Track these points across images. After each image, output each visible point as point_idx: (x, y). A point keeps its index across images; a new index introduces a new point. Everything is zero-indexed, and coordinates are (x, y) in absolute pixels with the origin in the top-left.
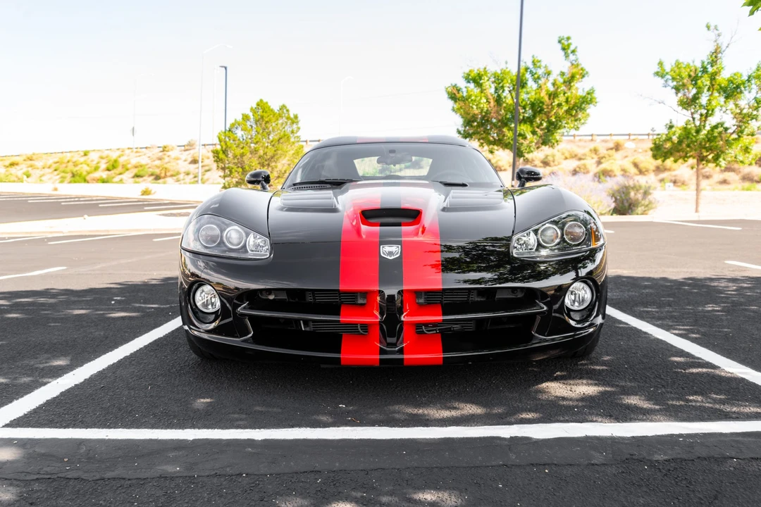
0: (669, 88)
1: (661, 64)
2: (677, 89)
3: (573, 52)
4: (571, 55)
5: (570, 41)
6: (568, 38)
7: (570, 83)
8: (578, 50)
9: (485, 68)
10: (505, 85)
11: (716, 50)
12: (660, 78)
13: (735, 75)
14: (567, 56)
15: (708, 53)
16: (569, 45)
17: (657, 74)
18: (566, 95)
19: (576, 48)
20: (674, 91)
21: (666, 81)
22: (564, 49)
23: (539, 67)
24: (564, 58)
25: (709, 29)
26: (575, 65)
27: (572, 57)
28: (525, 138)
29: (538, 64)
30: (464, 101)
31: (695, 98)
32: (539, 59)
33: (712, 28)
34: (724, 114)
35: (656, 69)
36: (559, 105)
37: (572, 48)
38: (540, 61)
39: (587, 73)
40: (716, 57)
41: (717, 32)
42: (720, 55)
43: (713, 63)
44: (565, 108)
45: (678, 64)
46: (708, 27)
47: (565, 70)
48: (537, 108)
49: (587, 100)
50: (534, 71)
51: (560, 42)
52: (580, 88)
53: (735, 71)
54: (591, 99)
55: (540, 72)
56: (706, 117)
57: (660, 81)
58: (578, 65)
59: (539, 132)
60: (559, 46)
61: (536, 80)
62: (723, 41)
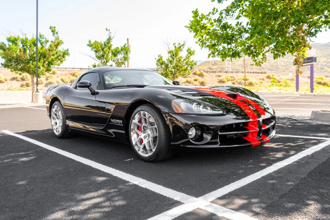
0: (93, 51)
1: (90, 41)
2: (96, 52)
3: (56, 33)
4: (56, 34)
5: (55, 29)
6: (54, 27)
7: (57, 46)
8: (58, 32)
9: (18, 36)
10: (27, 45)
11: (109, 38)
12: (90, 47)
13: (117, 48)
14: (54, 35)
15: (106, 39)
16: (55, 30)
17: (88, 45)
18: (56, 51)
19: (58, 31)
20: (95, 52)
21: (92, 48)
22: (53, 31)
23: (43, 38)
24: (52, 35)
25: (107, 30)
26: (57, 38)
27: (56, 35)
28: (40, 68)
29: (42, 37)
30: (9, 50)
31: (103, 56)
32: (43, 35)
33: (108, 30)
34: (113, 62)
35: (88, 43)
36: (53, 55)
37: (56, 31)
38: (43, 36)
39: (63, 42)
40: (109, 41)
41: (110, 32)
42: (111, 40)
43: (108, 43)
44: (56, 56)
45: (96, 42)
46: (107, 29)
47: (53, 40)
48: (44, 56)
49: (65, 53)
50: (40, 40)
51: (50, 28)
52: (61, 48)
53: (117, 47)
54: (67, 53)
55: (43, 40)
56: (106, 63)
57: (90, 48)
58: (59, 39)
59: (45, 66)
60: (50, 30)
61: (41, 44)
62: (112, 35)
